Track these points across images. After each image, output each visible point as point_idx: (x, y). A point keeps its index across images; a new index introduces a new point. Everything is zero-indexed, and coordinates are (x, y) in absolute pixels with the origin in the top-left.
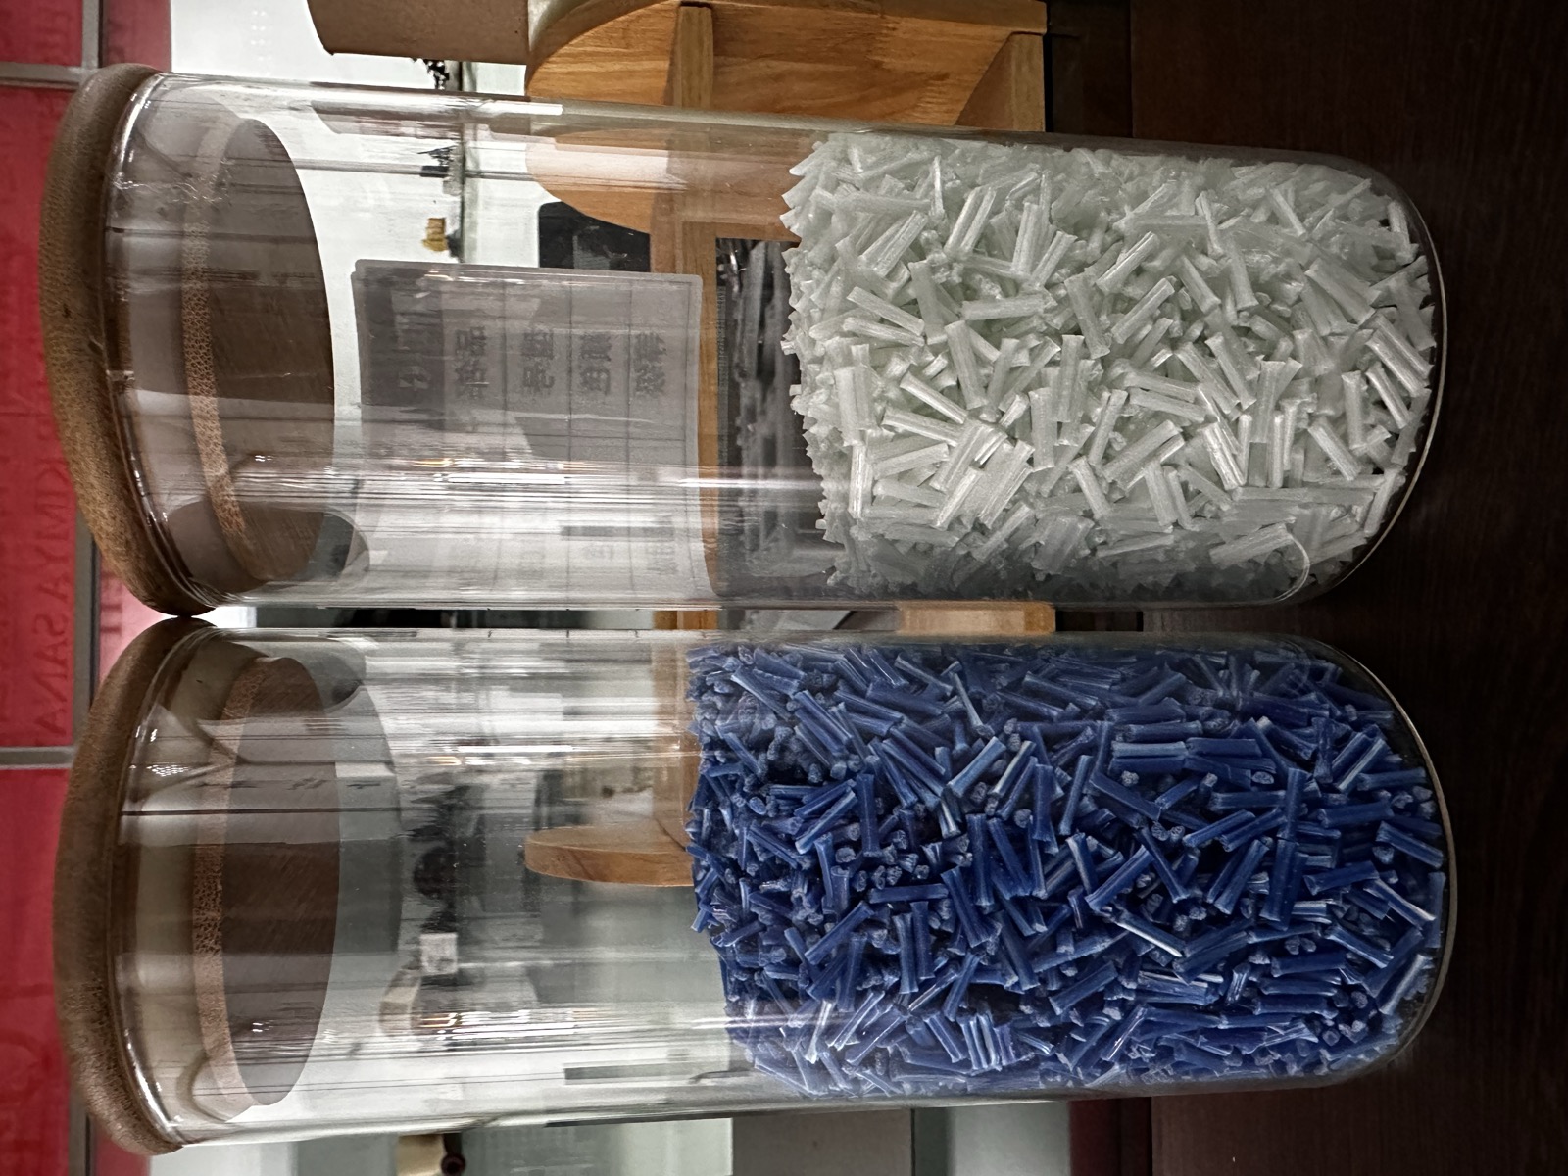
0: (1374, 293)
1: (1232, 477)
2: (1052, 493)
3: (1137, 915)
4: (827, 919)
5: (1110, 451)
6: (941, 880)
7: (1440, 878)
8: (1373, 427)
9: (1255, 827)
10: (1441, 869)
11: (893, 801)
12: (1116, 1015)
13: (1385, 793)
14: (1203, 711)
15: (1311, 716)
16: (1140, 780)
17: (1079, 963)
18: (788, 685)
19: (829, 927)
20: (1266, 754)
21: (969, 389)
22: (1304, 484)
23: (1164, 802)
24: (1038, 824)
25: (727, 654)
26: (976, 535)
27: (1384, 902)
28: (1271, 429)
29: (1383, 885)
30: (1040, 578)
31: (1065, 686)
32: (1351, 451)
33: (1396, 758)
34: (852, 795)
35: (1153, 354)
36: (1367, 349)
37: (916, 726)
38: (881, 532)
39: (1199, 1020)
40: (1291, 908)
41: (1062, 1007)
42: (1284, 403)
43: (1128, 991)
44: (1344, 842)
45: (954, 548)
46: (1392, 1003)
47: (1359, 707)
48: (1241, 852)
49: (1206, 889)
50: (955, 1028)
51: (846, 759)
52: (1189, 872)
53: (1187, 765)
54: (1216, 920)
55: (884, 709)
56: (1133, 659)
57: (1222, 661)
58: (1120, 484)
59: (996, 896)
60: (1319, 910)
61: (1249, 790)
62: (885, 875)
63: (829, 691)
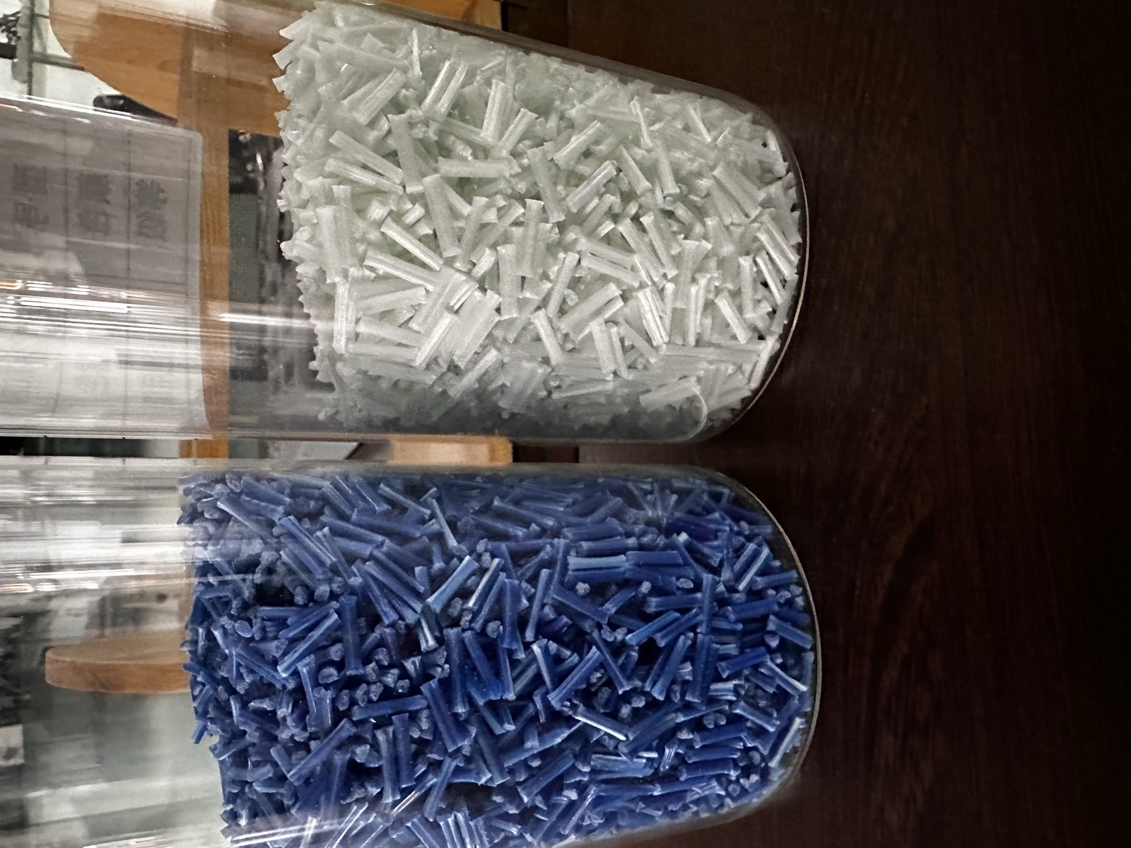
0: (762, 195)
1: (659, 336)
2: (516, 341)
3: (590, 707)
4: (313, 737)
5: (565, 307)
6: (421, 693)
7: (810, 657)
8: (759, 301)
9: (682, 625)
10: (811, 650)
11: (375, 620)
12: (573, 795)
13: (771, 592)
14: (637, 529)
15: (717, 531)
16: (591, 590)
17: (543, 755)
18: (274, 511)
19: (313, 744)
20: (686, 564)
21: (445, 240)
22: (710, 345)
23: (611, 608)
24: (507, 633)
25: (217, 481)
26: (450, 375)
27: (772, 678)
28: (688, 297)
29: (772, 665)
30: (505, 415)
31: (528, 509)
32: (745, 320)
33: (777, 563)
34: (335, 616)
35: (599, 225)
36: (756, 239)
37: (398, 548)
38: (364, 368)
39: (639, 790)
40: (707, 689)
41: (528, 796)
42: (697, 276)
43: (584, 774)
44: (745, 633)
45: (433, 385)
46: (778, 757)
47: (750, 523)
48: (671, 645)
49: (644, 680)
50: (434, 826)
51: (330, 581)
52: (631, 666)
53: (627, 575)
54: (653, 704)
55: (368, 533)
56: (581, 486)
57: (648, 487)
58: (572, 335)
59: (471, 702)
60: (728, 690)
61: (673, 594)
62: (367, 693)
63: (314, 516)
